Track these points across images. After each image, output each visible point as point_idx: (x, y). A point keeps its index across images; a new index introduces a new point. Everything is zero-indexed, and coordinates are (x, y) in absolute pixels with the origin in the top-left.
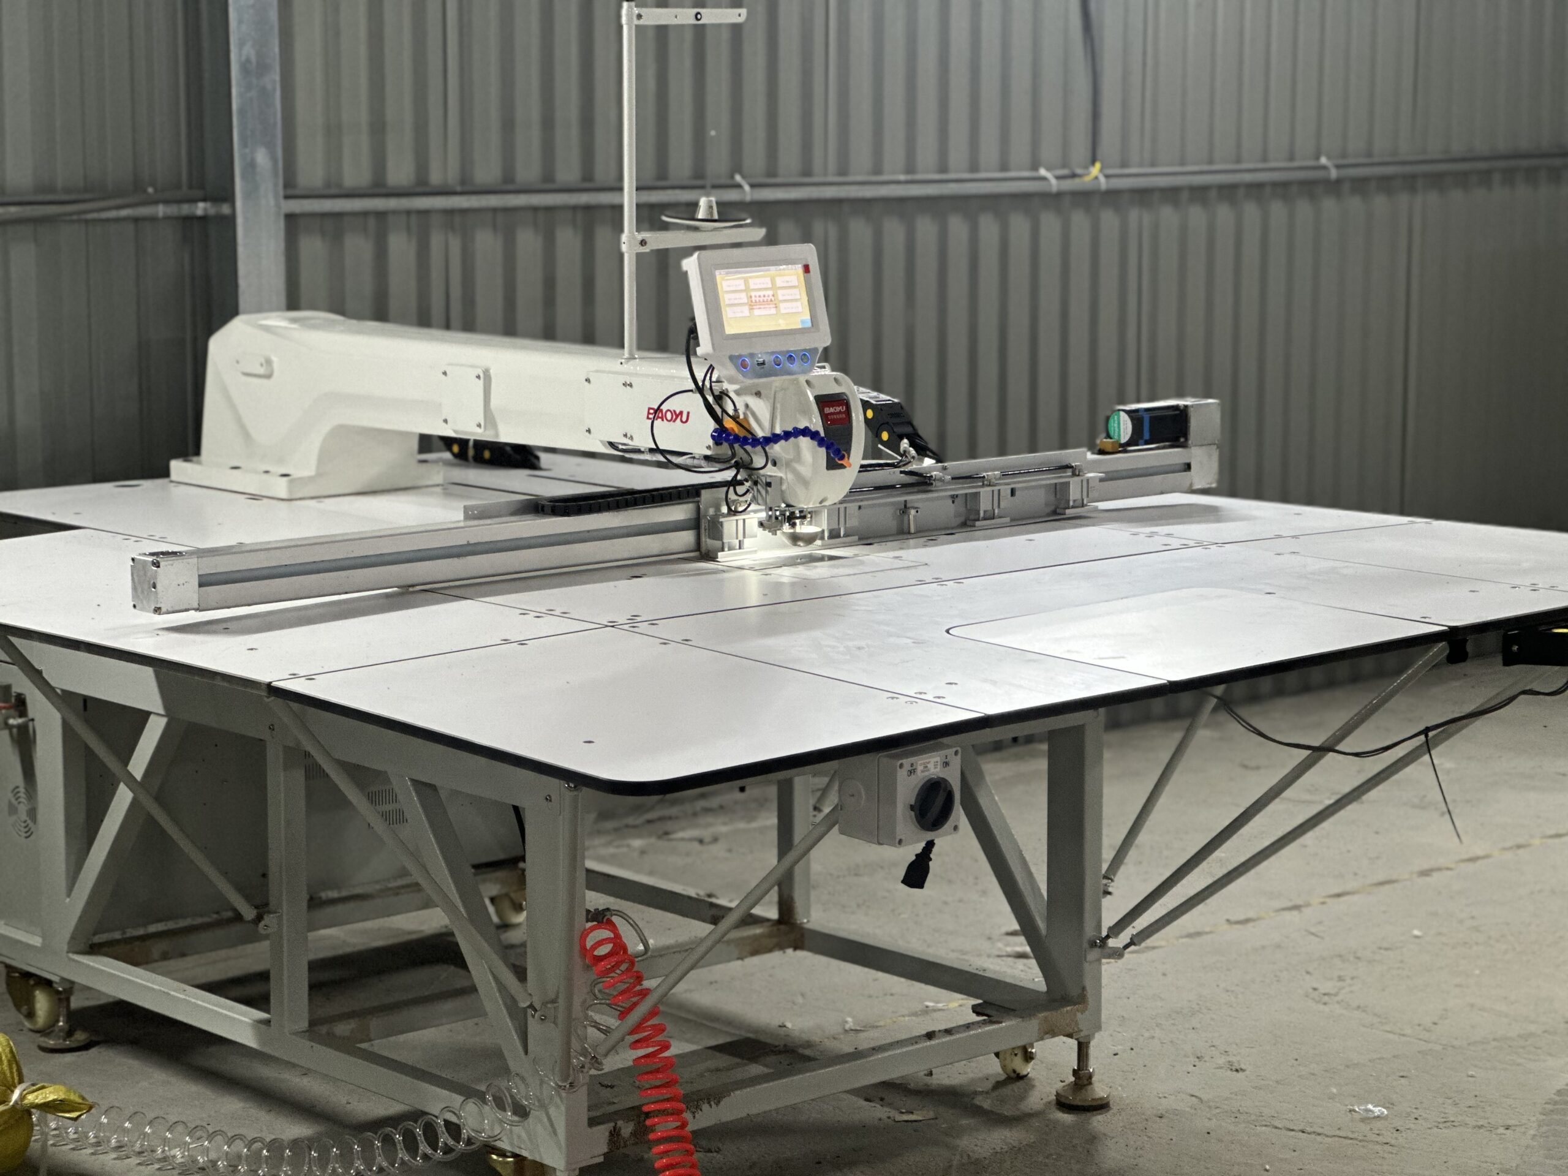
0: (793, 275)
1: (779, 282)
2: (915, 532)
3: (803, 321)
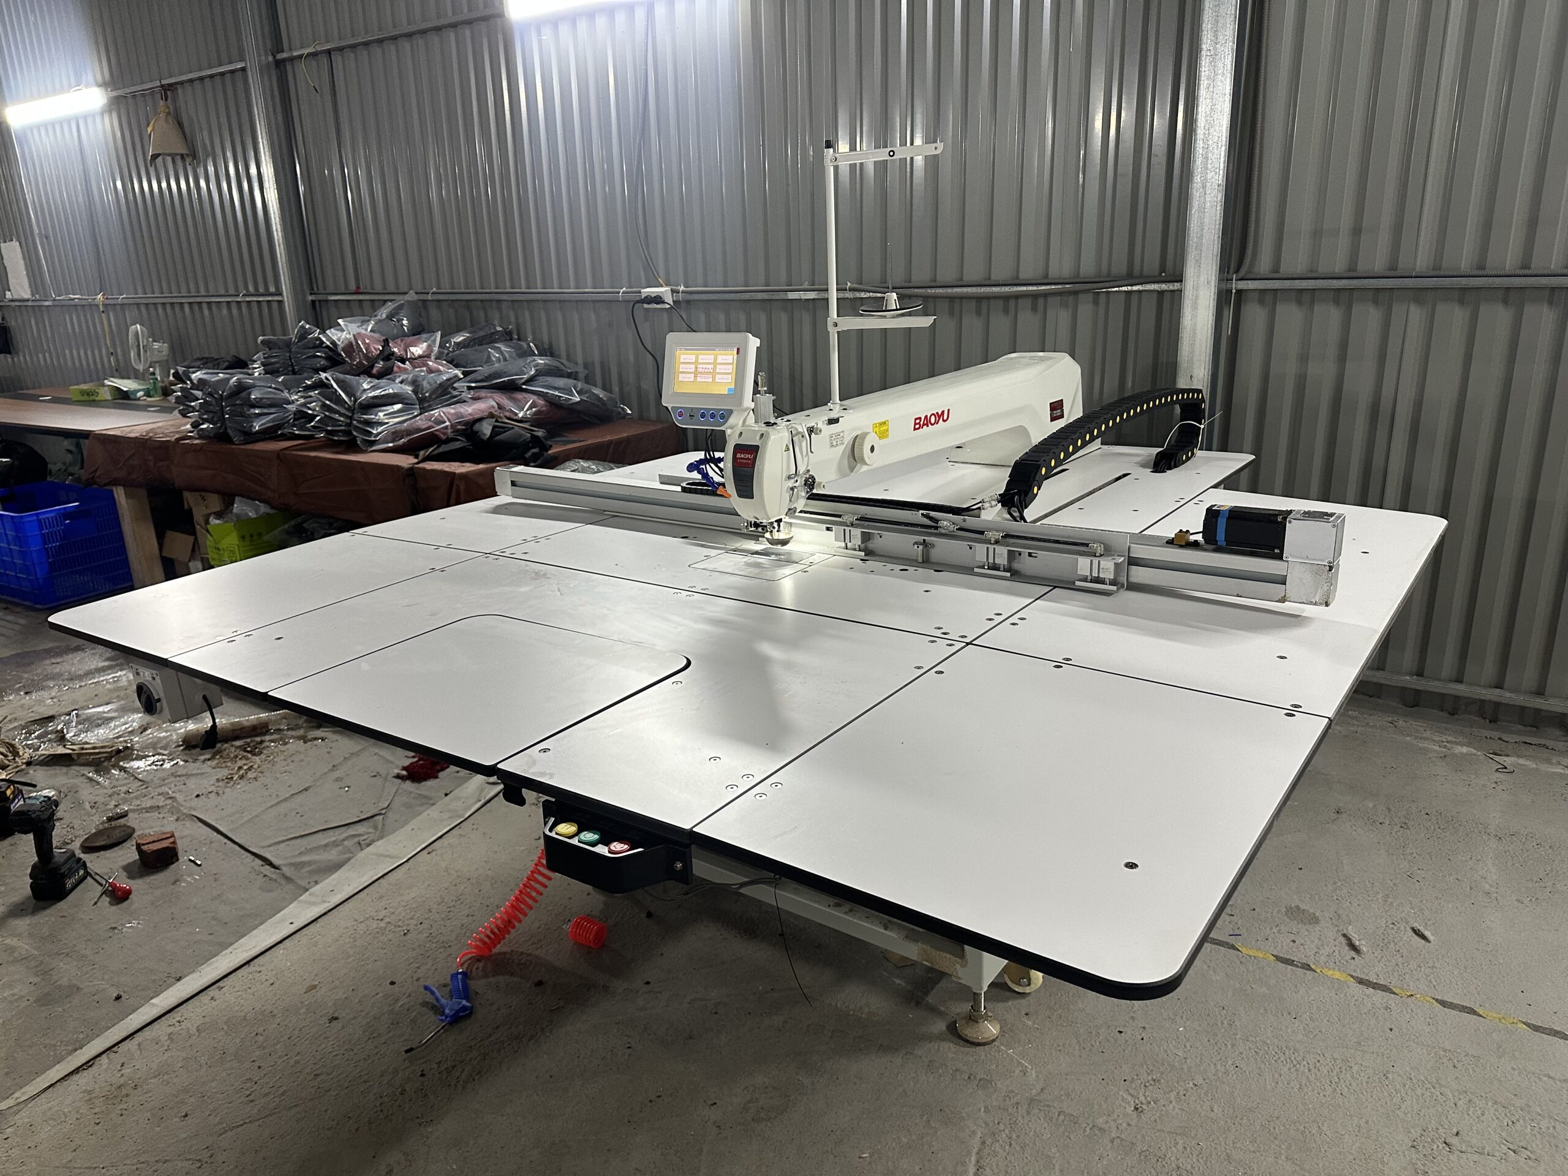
0: (728, 358)
1: (720, 359)
2: (923, 562)
3: (729, 390)
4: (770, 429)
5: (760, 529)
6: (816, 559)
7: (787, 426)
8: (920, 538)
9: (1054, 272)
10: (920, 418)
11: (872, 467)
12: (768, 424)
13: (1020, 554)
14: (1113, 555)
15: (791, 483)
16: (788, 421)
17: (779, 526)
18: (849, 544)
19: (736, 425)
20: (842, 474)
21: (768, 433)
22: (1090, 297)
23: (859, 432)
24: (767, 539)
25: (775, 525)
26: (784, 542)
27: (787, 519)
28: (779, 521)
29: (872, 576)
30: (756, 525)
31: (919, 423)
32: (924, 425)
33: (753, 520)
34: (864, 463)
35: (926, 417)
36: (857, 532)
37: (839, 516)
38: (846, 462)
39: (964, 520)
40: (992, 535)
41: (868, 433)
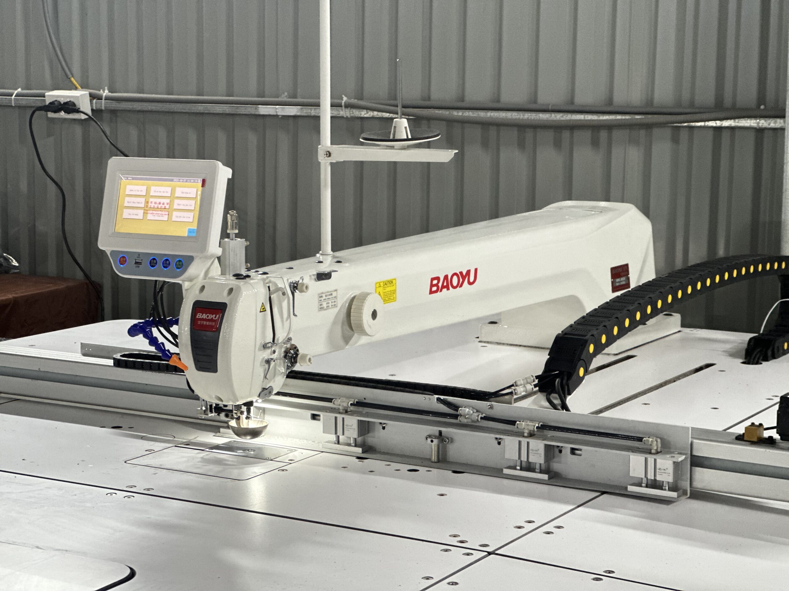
1: (178, 193)
2: (439, 461)
3: (190, 231)
4: (241, 283)
5: (223, 415)
6: (297, 455)
7: (264, 280)
8: (435, 430)
9: (619, 98)
10: (438, 279)
11: (373, 339)
12: (238, 276)
13: (560, 451)
14: (673, 453)
15: (267, 354)
16: (265, 273)
17: (249, 411)
18: (341, 437)
19: (197, 277)
20: (334, 347)
21: (239, 288)
22: (668, 132)
23: (356, 292)
24: (233, 429)
25: (244, 409)
26: (255, 433)
27: (259, 403)
28: (249, 404)
29: (372, 477)
30: (218, 409)
31: (437, 285)
32: (443, 287)
33: (214, 402)
34: (363, 332)
35: (446, 277)
36: (352, 422)
37: (330, 400)
38: (338, 331)
39: (491, 407)
40: (525, 426)
41: (368, 294)
